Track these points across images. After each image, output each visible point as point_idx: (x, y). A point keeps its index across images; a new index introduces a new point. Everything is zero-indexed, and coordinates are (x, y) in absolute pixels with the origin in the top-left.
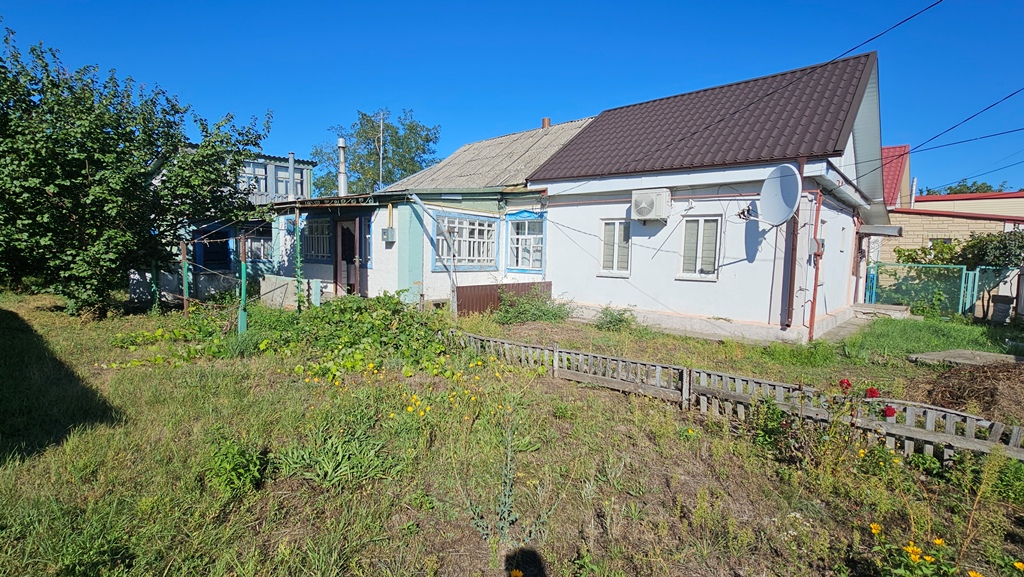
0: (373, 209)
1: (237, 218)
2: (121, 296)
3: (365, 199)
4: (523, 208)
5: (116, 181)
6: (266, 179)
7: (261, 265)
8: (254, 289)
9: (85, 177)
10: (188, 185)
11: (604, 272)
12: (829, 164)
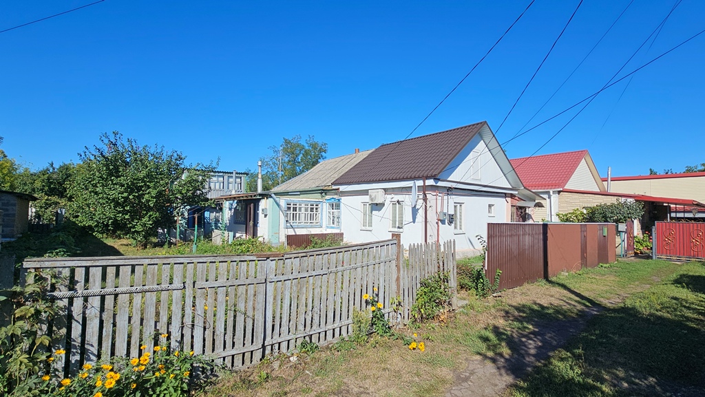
0: (260, 199)
1: (201, 205)
2: (155, 240)
3: (255, 196)
4: (331, 197)
5: (154, 193)
6: (223, 183)
7: (219, 225)
8: (208, 236)
9: (143, 191)
10: (181, 193)
11: (364, 228)
12: (437, 180)
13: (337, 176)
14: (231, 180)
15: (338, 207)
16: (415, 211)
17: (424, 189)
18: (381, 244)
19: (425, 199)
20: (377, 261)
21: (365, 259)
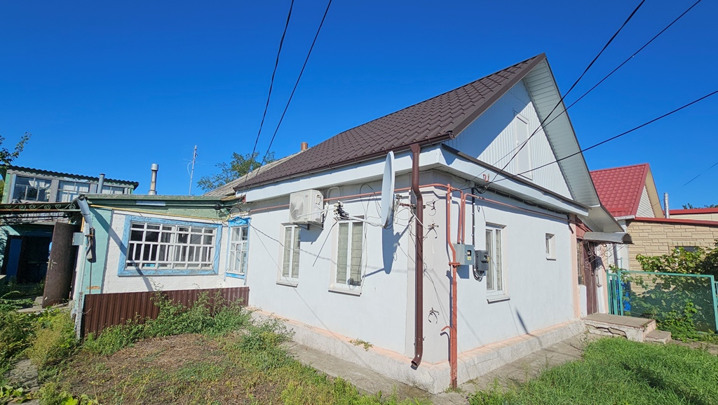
3: (65, 206)
4: (236, 215)
11: (284, 280)
12: (451, 152)
15: (246, 234)
17: (413, 181)
19: (417, 209)
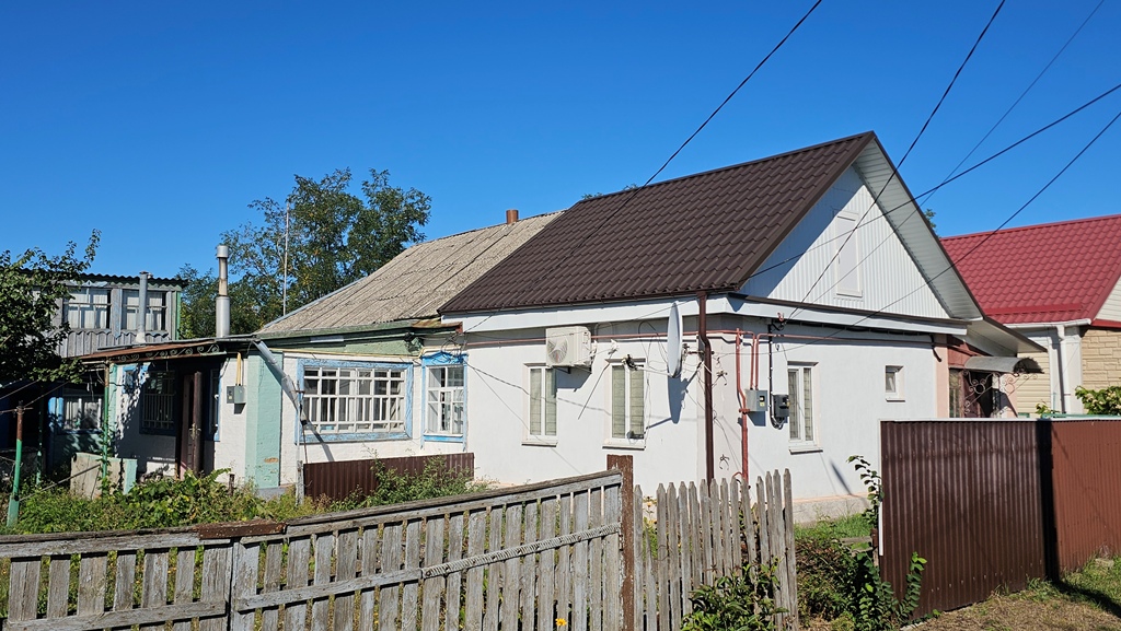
0: (220, 361)
1: (36, 378)
3: (206, 348)
6: (108, 309)
7: (94, 436)
8: (58, 472)
11: (533, 439)
12: (737, 297)
13: (453, 289)
14: (132, 301)
15: (457, 377)
16: (677, 387)
17: (702, 325)
18: (577, 486)
19: (706, 354)
20: (566, 537)
21: (530, 534)
